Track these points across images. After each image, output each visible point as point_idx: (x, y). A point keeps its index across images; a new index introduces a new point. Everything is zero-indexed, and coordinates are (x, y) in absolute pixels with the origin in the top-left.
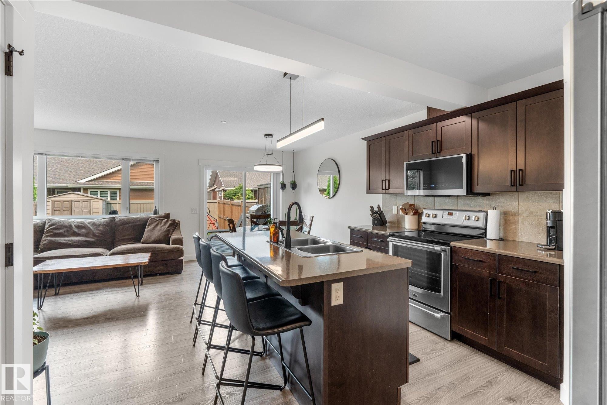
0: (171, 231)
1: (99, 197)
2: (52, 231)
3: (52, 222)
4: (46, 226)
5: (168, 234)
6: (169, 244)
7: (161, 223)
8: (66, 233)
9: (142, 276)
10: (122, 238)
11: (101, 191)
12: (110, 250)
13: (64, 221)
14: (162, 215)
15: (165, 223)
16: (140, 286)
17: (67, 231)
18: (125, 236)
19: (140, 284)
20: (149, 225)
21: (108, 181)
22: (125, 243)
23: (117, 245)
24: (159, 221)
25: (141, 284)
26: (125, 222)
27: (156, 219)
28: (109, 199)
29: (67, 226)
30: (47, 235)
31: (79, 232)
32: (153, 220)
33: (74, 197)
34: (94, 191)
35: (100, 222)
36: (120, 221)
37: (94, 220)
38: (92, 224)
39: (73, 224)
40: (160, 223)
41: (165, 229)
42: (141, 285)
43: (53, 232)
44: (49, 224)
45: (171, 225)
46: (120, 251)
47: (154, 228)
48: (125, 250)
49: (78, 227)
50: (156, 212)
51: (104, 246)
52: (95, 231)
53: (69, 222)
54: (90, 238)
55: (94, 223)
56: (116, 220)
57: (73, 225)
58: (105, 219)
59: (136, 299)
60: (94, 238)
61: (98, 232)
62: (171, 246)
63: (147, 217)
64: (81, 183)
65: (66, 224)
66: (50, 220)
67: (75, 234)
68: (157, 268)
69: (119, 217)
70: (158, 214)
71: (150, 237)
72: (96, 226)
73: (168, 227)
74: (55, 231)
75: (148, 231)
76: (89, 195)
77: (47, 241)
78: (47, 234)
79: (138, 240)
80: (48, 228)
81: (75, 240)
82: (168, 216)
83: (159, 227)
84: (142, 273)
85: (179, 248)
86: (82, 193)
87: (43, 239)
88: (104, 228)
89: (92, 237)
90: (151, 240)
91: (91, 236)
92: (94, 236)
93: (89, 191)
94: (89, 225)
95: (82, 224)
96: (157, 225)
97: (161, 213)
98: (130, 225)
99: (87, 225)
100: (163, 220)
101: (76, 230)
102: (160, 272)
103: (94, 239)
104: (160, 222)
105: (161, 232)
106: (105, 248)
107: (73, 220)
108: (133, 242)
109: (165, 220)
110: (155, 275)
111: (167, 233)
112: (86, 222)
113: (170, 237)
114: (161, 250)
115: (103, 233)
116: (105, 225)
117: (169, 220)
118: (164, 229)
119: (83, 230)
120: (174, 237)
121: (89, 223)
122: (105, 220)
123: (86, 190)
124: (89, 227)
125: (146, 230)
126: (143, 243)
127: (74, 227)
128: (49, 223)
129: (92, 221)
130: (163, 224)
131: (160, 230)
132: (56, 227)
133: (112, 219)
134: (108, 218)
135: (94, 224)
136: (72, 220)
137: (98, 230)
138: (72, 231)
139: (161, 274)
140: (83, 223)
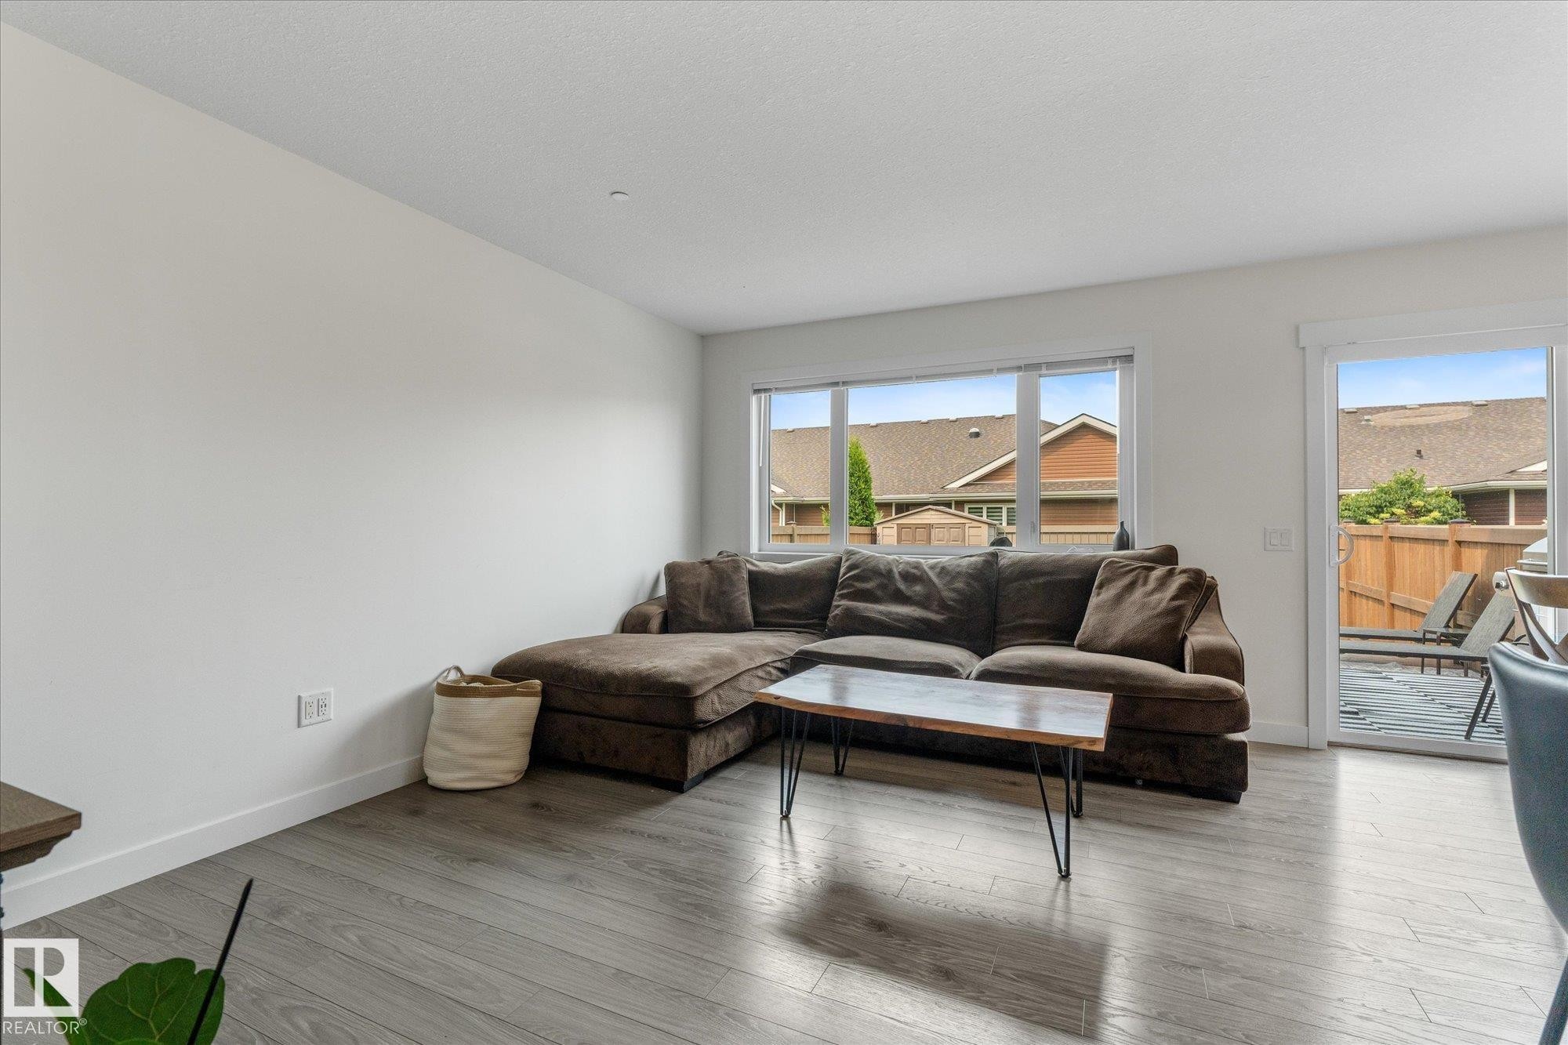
0: (1189, 614)
1: (984, 518)
2: (850, 582)
3: (854, 558)
4: (842, 570)
5: (1175, 626)
6: (1181, 668)
7: (1145, 583)
8: (879, 593)
9: (1078, 775)
10: (1018, 622)
11: (988, 508)
12: (983, 657)
13: (877, 557)
14: (1148, 551)
15: (1163, 583)
16: (1073, 822)
17: (882, 587)
18: (1024, 616)
19: (1073, 810)
20: (1101, 586)
21: (1001, 484)
22: (1027, 641)
23: (1005, 644)
24: (1139, 573)
25: (1075, 811)
26: (1028, 571)
27: (1127, 565)
28: (1004, 524)
29: (884, 572)
30: (841, 592)
31: (909, 593)
32: (1116, 570)
33: (936, 517)
34: (975, 506)
35: (959, 566)
36: (1011, 565)
37: (944, 560)
38: (938, 570)
39: (897, 566)
40: (1140, 581)
41: (1164, 604)
42: (1077, 816)
43: (853, 586)
44: (848, 563)
45: (1184, 591)
46: (1008, 667)
47: (1119, 599)
48: (1023, 667)
49: (907, 577)
50: (1124, 542)
51: (965, 643)
52: (946, 594)
53: (889, 563)
54: (933, 611)
55: (943, 568)
56: (1002, 562)
57: (895, 570)
58: (971, 556)
59: (1057, 889)
60: (942, 614)
61: (953, 595)
62: (1189, 678)
63: (1094, 556)
64: (952, 491)
65: (882, 567)
66: (850, 553)
67: (900, 598)
68: (1138, 758)
69: (1011, 554)
70: (1133, 548)
71: (1105, 630)
72: (948, 578)
73: (1173, 598)
74: (856, 584)
75: (1098, 607)
76: (966, 514)
77: (840, 608)
78: (843, 589)
79: (1064, 633)
80: (844, 574)
81: (897, 614)
82: (1168, 556)
83: (1138, 593)
84: (1080, 765)
85: (1227, 691)
86: (953, 511)
87: (835, 603)
88: (968, 584)
89: (937, 608)
90: (1111, 641)
91: (935, 607)
92: (944, 606)
93: (967, 507)
94: (931, 574)
95: (916, 568)
96: (1132, 586)
97: (1145, 543)
98: (1041, 580)
99: (927, 574)
100: (1152, 569)
101: (902, 586)
102: (1147, 775)
103: (942, 617)
104: (1142, 575)
105: (1148, 613)
106: (969, 649)
107: (897, 558)
108: (1051, 639)
109: (1160, 571)
110: (1128, 782)
111: (1170, 620)
112: (926, 562)
113: (1185, 638)
114: (1151, 689)
115: (967, 600)
116: (970, 575)
117: (1177, 571)
118: (1160, 603)
119: (918, 588)
120: (1199, 638)
121: (932, 568)
122: (972, 559)
123: (960, 504)
124: (930, 580)
125: (1094, 601)
126: (1082, 647)
127: (897, 576)
128: (847, 560)
129: (941, 561)
130: (1152, 584)
131: (1144, 606)
132: (860, 572)
133: (990, 558)
134: (980, 555)
135: (943, 571)
136: (895, 557)
137: (954, 590)
138: (893, 587)
139: (1152, 785)
140: (917, 566)
